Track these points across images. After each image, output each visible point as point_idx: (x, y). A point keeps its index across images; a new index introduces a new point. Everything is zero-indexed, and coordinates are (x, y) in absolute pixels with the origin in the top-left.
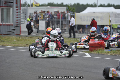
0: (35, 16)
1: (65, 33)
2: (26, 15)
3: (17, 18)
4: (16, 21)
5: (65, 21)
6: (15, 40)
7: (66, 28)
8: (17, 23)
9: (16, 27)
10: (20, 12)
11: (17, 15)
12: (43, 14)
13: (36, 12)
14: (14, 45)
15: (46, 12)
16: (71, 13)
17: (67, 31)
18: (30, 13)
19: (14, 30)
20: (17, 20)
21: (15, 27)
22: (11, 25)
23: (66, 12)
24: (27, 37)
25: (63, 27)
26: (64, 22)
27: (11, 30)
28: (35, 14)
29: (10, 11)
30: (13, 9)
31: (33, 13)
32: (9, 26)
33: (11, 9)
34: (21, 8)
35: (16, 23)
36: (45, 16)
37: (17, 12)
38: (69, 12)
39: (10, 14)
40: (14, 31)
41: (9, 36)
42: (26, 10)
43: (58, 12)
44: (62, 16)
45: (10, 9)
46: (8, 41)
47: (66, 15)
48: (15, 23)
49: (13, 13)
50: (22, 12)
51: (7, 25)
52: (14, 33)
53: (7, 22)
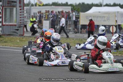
0: (39, 16)
1: (70, 33)
2: (29, 15)
3: (21, 18)
4: (19, 21)
5: (70, 21)
6: (18, 41)
7: (70, 28)
8: (21, 23)
9: (20, 27)
10: (23, 12)
11: (21, 15)
12: (47, 14)
13: (40, 12)
14: (17, 46)
15: (50, 12)
16: (76, 13)
17: (72, 32)
18: (34, 13)
19: (18, 30)
20: (21, 20)
21: (18, 27)
22: (14, 25)
23: (71, 12)
24: (31, 38)
25: (68, 27)
26: (68, 22)
27: (14, 31)
28: (39, 14)
29: (13, 11)
30: (16, 8)
31: (37, 13)
32: (12, 26)
33: (15, 9)
34: (25, 8)
35: (19, 23)
36: (49, 16)
37: (21, 12)
38: (74, 12)
39: (13, 14)
40: (17, 32)
41: (12, 36)
42: (30, 10)
43: (62, 12)
44: (67, 15)
45: (13, 9)
46: (11, 42)
47: (71, 15)
49: (16, 13)
50: (25, 12)
51: (10, 25)
52: (17, 33)
53: (11, 22)
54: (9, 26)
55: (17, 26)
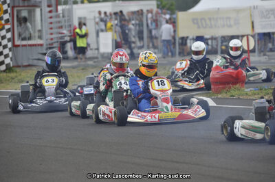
3: (51, 28)
4: (49, 35)
8: (52, 39)
9: (50, 48)
11: (51, 23)
18: (80, 18)
20: (52, 34)
21: (47, 49)
22: (39, 45)
27: (40, 56)
30: (41, 10)
31: (85, 18)
32: (34, 48)
33: (38, 11)
34: (60, 8)
35: (49, 40)
37: (51, 17)
41: (35, 69)
42: (70, 11)
45: (34, 11)
48: (47, 40)
49: (41, 20)
50: (61, 16)
51: (31, 45)
54: (28, 47)
55: (45, 46)
